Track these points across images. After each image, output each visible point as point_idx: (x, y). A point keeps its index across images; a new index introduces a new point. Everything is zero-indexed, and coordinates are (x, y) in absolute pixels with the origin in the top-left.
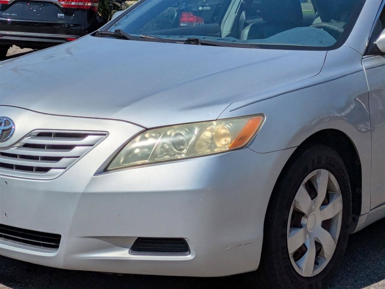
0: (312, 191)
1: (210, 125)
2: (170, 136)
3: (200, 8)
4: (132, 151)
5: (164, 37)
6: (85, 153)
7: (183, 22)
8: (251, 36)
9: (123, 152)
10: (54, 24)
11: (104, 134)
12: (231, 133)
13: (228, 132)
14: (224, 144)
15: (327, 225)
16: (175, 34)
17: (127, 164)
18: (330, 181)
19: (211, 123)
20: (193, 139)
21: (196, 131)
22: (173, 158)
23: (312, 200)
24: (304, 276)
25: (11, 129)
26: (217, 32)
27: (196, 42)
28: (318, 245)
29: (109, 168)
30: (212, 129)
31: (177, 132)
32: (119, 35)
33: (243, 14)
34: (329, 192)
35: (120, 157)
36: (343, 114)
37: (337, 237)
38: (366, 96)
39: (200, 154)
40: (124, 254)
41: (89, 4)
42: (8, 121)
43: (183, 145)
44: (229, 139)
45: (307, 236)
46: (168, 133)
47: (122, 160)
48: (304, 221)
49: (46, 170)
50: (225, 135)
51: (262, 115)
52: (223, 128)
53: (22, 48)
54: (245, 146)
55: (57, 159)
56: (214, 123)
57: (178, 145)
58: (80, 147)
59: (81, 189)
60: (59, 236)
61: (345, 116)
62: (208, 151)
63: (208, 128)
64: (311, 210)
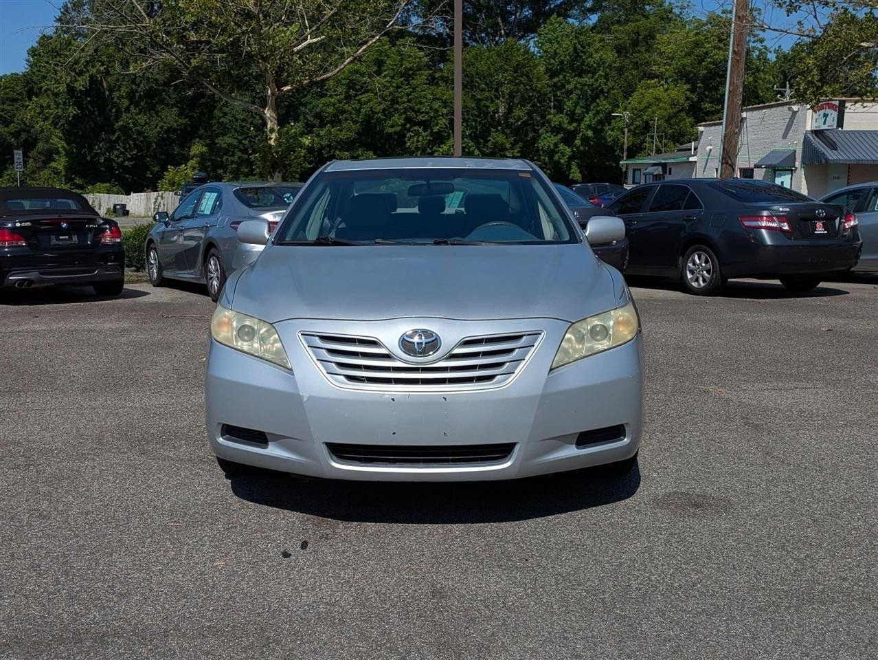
6: (529, 355)
11: (538, 333)
25: (436, 340)
49: (492, 377)
55: (500, 365)
58: (520, 349)
59: (539, 391)
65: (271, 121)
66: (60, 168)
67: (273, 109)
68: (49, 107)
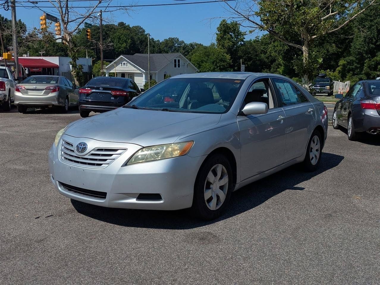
0: (215, 174)
1: (171, 145)
2: (154, 150)
3: (173, 95)
4: (137, 156)
5: (153, 108)
6: (117, 158)
7: (166, 101)
8: (192, 108)
9: (134, 157)
10: (110, 102)
11: (125, 149)
12: (180, 149)
13: (178, 148)
14: (177, 153)
15: (222, 188)
16: (158, 107)
17: (135, 162)
18: (223, 169)
19: (171, 144)
20: (163, 151)
21: (165, 148)
22: (155, 159)
23: (215, 177)
24: (211, 210)
25: (86, 147)
26: (177, 106)
27: (167, 110)
28: (218, 197)
29: (128, 164)
30: (172, 147)
31: (157, 148)
32: (134, 107)
33: (189, 98)
34: (223, 174)
35: (132, 159)
36: (229, 141)
37: (226, 193)
38: (238, 133)
39: (167, 157)
40: (134, 201)
41: (125, 94)
42: (85, 144)
43: (159, 154)
44: (179, 151)
45: (213, 193)
46: (153, 149)
47: (133, 160)
48: (211, 186)
49: (101, 165)
50: (177, 150)
51: (193, 141)
52: (176, 147)
53: (95, 112)
54: (186, 154)
55: (105, 160)
56: (173, 144)
57: (157, 154)
58: (116, 155)
59: (115, 173)
60: (106, 193)
61: (229, 142)
62: (170, 157)
63: (170, 147)
64: (214, 182)
65: (305, 52)
66: (281, 71)
67: (306, 46)
68: (277, 46)
